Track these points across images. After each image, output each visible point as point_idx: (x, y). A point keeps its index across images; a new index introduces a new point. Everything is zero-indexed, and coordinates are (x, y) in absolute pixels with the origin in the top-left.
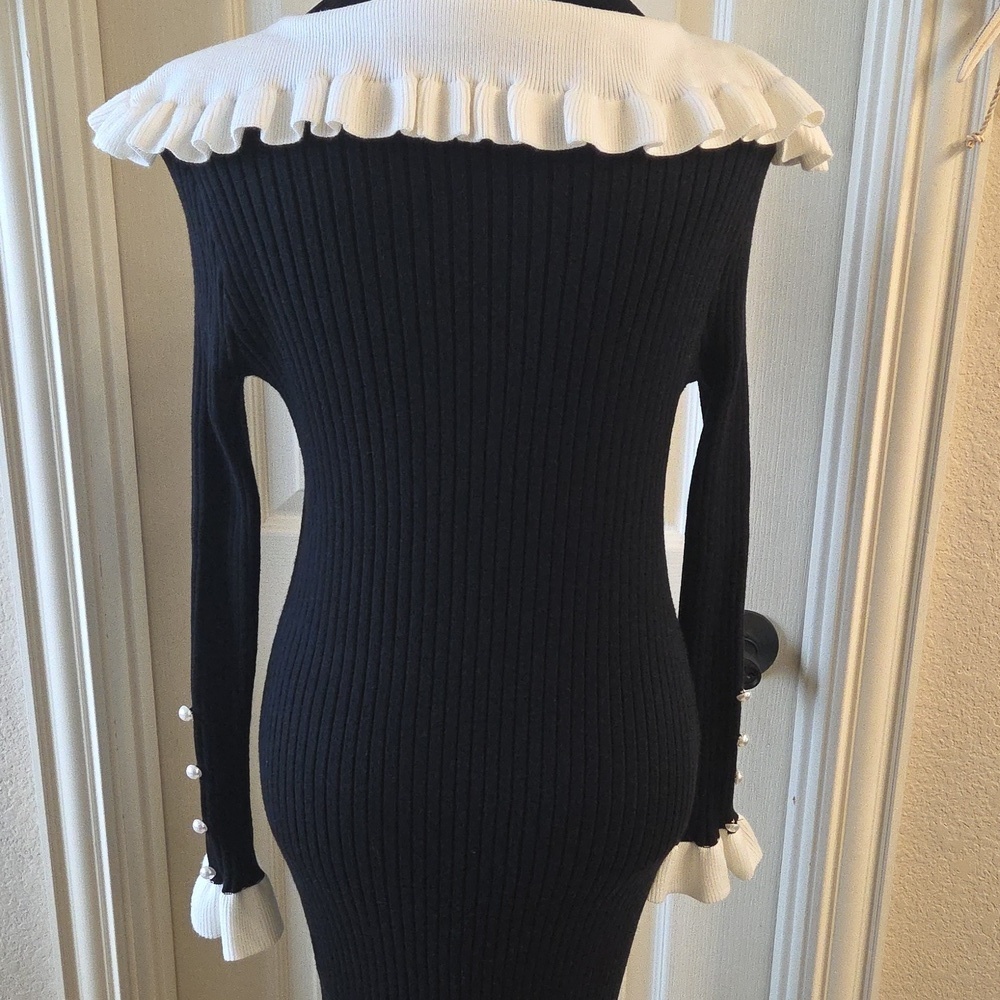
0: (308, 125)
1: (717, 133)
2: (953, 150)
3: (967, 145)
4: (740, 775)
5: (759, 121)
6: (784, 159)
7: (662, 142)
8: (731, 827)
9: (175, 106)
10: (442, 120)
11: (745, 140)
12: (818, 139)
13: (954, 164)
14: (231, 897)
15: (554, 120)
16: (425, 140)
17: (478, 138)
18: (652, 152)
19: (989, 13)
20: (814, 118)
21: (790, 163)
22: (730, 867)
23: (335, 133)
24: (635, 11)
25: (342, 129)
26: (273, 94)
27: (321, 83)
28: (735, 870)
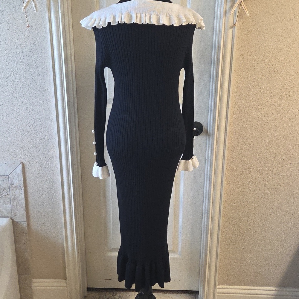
0: (119, 21)
1: (185, 22)
2: (231, 28)
3: (233, 27)
4: (194, 146)
5: (192, 20)
6: (197, 27)
7: (176, 24)
8: (193, 157)
9: (96, 19)
10: (140, 20)
11: (190, 23)
12: (203, 24)
13: (231, 30)
14: (101, 167)
15: (158, 20)
16: (138, 23)
17: (146, 23)
18: (175, 25)
19: (236, 2)
20: (201, 20)
21: (198, 28)
22: (193, 166)
23: (123, 23)
24: (171, 2)
25: (124, 22)
26: (113, 16)
27: (121, 15)
28: (194, 166)
